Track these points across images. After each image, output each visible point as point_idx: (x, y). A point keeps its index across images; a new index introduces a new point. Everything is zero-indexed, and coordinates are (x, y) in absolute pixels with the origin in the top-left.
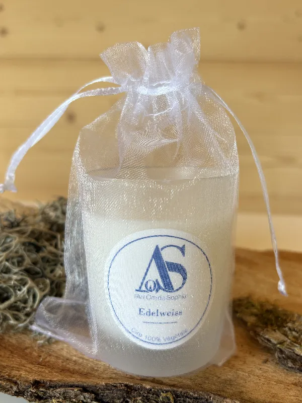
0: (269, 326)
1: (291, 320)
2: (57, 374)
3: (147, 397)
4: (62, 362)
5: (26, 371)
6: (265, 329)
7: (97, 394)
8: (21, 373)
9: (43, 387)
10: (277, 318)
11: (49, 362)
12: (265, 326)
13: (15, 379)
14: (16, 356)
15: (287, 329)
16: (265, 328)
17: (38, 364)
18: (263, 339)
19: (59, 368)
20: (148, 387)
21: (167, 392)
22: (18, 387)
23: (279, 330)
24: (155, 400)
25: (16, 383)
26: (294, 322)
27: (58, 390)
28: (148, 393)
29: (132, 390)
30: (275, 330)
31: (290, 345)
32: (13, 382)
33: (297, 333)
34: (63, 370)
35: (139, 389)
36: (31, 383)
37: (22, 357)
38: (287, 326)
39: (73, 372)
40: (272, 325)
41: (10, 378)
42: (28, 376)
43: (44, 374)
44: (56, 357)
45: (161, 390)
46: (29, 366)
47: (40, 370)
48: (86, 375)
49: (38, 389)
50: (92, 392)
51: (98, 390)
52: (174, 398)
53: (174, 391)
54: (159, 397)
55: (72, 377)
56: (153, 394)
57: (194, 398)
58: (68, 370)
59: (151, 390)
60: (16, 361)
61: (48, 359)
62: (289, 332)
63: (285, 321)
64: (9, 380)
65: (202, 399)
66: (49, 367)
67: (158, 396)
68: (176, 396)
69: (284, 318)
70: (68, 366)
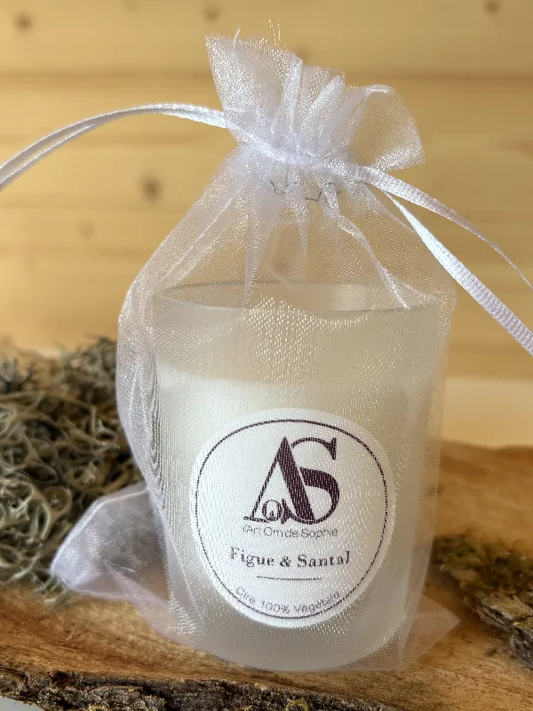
0: (501, 589)
4: (109, 644)
5: (42, 656)
6: (493, 594)
7: (170, 699)
8: (33, 659)
9: (73, 684)
10: (517, 573)
11: (83, 642)
12: (492, 588)
13: (21, 669)
14: (24, 630)
16: (492, 591)
17: (64, 646)
18: (487, 612)
20: (264, 688)
22: (26, 683)
23: (518, 594)
25: (22, 676)
29: (234, 693)
30: (511, 597)
32: (19, 675)
36: (50, 676)
37: (36, 633)
40: (506, 586)
41: (13, 668)
42: (45, 665)
43: (74, 663)
45: (288, 694)
47: (67, 654)
49: (63, 688)
50: (161, 695)
51: (172, 692)
52: (310, 709)
53: (311, 697)
56: (273, 702)
58: (120, 658)
59: (269, 694)
61: (83, 637)
63: (532, 580)
64: (9, 671)
66: (84, 650)
67: (282, 704)
68: (315, 705)
70: (118, 650)
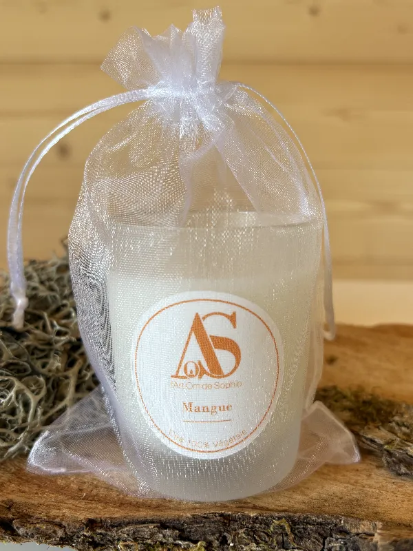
0: (370, 423)
1: (397, 413)
2: (116, 509)
3: (252, 528)
5: (70, 508)
6: (366, 427)
7: (182, 531)
8: (64, 511)
9: (101, 527)
10: (379, 411)
11: (97, 495)
12: (364, 423)
13: (57, 520)
14: (47, 490)
15: (394, 424)
16: (365, 425)
18: (365, 441)
19: (115, 502)
20: (253, 514)
21: (279, 518)
22: (65, 531)
23: (383, 426)
24: (263, 532)
25: (60, 526)
26: (402, 415)
27: (125, 529)
28: (254, 522)
29: (230, 521)
30: (378, 427)
31: (400, 444)
32: (56, 525)
33: (408, 428)
34: (122, 504)
35: (240, 519)
36: (83, 523)
37: (58, 492)
38: (394, 421)
39: (138, 506)
40: (373, 421)
41: (51, 520)
42: (76, 515)
43: (97, 511)
44: (106, 488)
45: (271, 516)
46: (71, 501)
47: (90, 506)
48: (158, 507)
49: (94, 531)
50: (174, 528)
51: (183, 525)
52: (290, 526)
53: (290, 517)
54: (269, 527)
55: (139, 511)
56: (261, 524)
57: (317, 524)
58: (130, 504)
59: (257, 518)
60: (51, 498)
61: (95, 492)
62: (397, 428)
63: (390, 414)
64: (48, 522)
65: (329, 524)
66: (99, 501)
67: (268, 525)
68: (293, 523)
69: (389, 410)
